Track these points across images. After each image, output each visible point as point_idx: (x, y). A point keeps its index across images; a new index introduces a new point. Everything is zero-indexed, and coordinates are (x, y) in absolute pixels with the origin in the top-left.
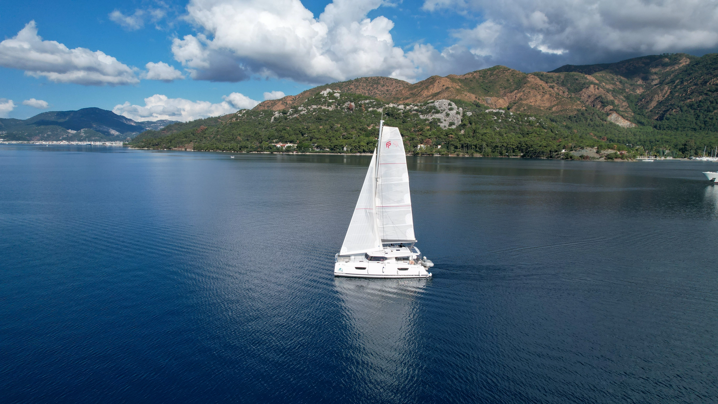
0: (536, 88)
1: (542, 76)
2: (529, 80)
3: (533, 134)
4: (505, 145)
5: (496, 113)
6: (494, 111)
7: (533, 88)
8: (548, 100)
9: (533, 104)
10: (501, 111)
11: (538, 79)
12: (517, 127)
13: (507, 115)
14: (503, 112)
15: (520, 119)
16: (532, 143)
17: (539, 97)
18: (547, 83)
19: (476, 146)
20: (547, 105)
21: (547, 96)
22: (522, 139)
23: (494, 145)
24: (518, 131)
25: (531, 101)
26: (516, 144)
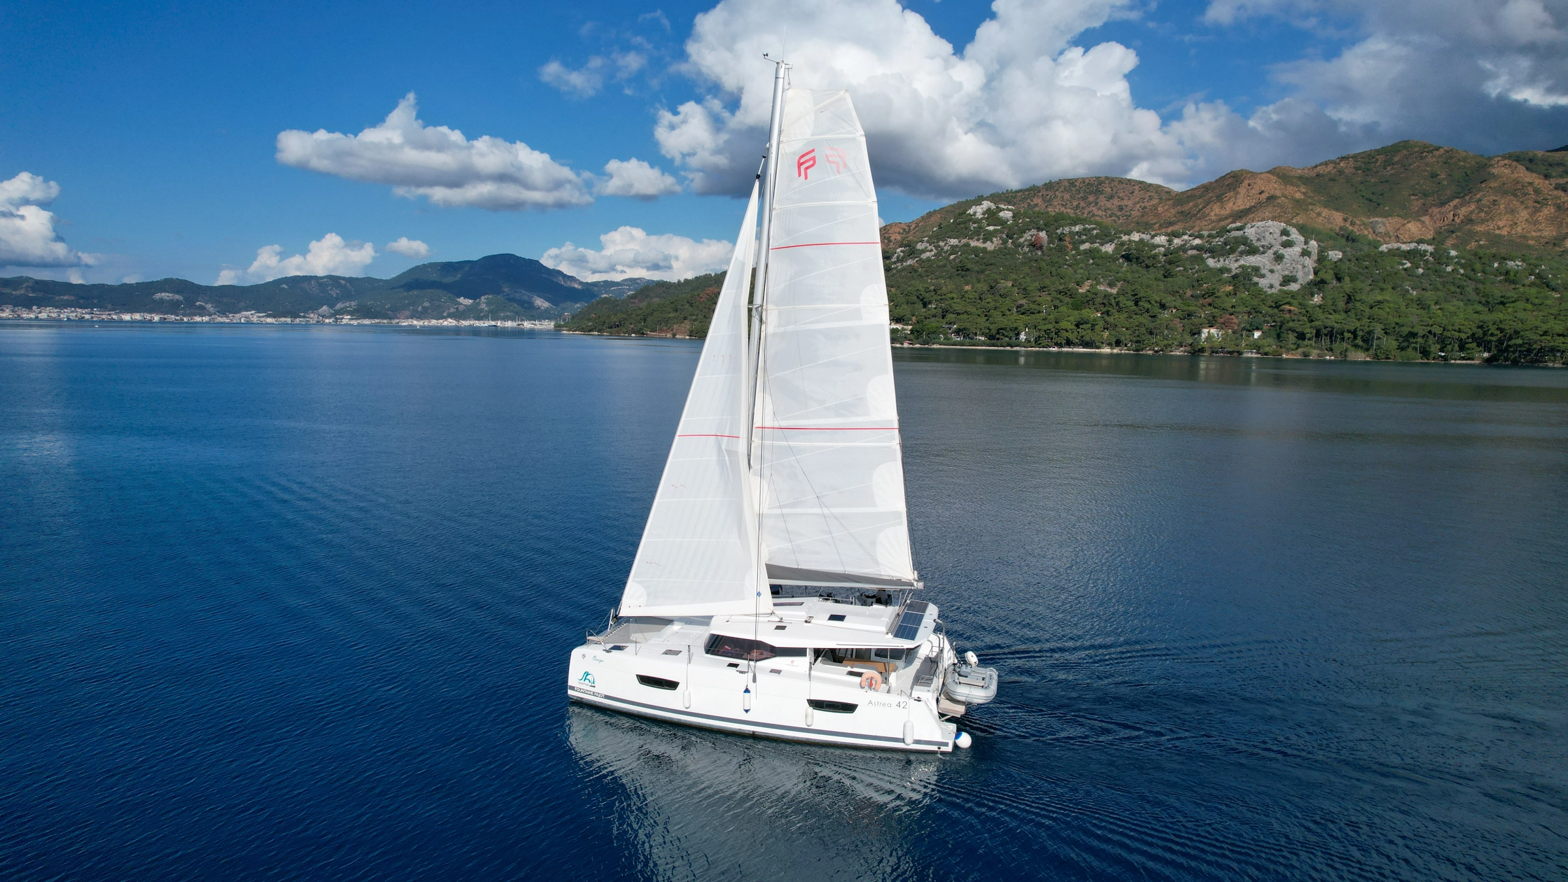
0: (1516, 190)
1: (1531, 161)
2: (1495, 171)
3: (1520, 305)
4: (1437, 330)
5: (1408, 252)
6: (1405, 247)
7: (1505, 193)
8: (1551, 220)
9: (1504, 232)
10: (1423, 247)
11: (1521, 169)
12: (1470, 287)
13: (1440, 257)
14: (1430, 248)
15: (1478, 266)
16: (1519, 326)
17: (1524, 214)
18: (1547, 177)
19: (1354, 333)
20: (1549, 232)
21: (1548, 211)
22: (1488, 317)
23: (1405, 330)
24: (1473, 296)
25: (1502, 226)
26: (1470, 328)
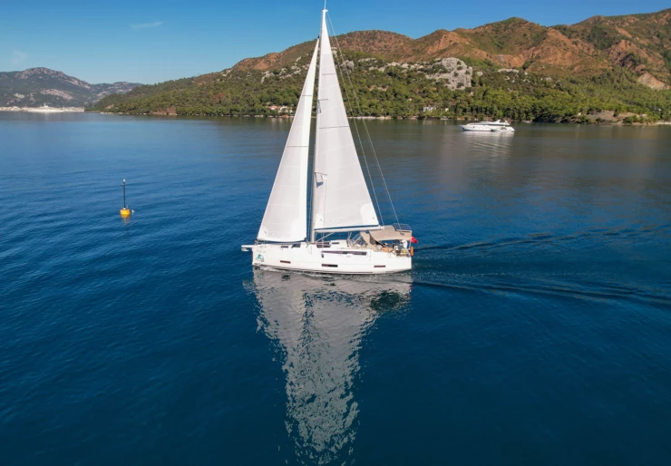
0: (556, 44)
1: (565, 29)
2: (549, 34)
3: (549, 96)
4: (518, 107)
5: (509, 73)
6: (508, 71)
7: (553, 45)
8: (570, 57)
9: (552, 63)
10: (515, 71)
11: (560, 34)
12: (532, 88)
13: (521, 76)
14: (518, 71)
15: (535, 80)
16: (546, 106)
17: (559, 55)
18: (569, 38)
19: (486, 108)
20: (569, 64)
21: (569, 54)
22: (537, 101)
23: (506, 107)
24: (532, 92)
25: (551, 60)
26: (530, 107)
